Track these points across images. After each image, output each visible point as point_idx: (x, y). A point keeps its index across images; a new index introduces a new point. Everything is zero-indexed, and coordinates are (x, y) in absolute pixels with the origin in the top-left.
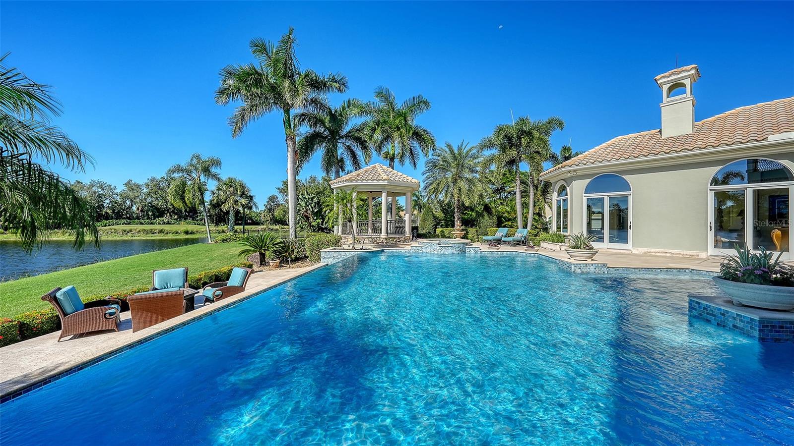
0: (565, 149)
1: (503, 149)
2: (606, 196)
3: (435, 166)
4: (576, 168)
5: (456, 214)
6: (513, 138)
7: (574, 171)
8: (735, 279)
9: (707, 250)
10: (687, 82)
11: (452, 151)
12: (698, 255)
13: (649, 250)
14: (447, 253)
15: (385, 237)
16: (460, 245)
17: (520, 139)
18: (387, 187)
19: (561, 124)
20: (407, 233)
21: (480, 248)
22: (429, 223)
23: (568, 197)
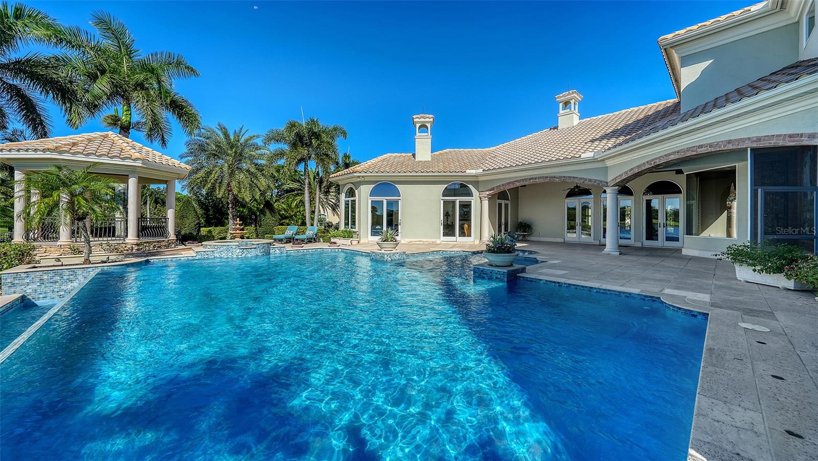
0: (346, 156)
1: (294, 145)
2: (384, 200)
6: (305, 136)
7: (363, 177)
8: (493, 252)
9: (440, 238)
10: (429, 126)
12: (439, 242)
13: (411, 240)
14: (249, 255)
16: (264, 245)
17: (311, 139)
19: (344, 134)
20: (171, 235)
21: (286, 248)
22: (190, 222)
23: (356, 198)
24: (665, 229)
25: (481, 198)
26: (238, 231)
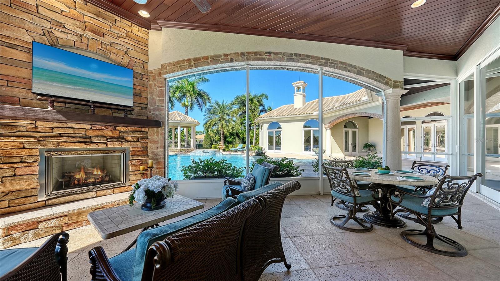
2: (274, 131)
3: (210, 111)
4: (264, 118)
5: (222, 137)
7: (263, 120)
9: (302, 152)
10: (301, 87)
11: (219, 106)
12: (300, 154)
13: (287, 153)
15: (179, 149)
18: (180, 124)
19: (267, 97)
20: (192, 147)
21: (222, 153)
22: (208, 142)
23: (262, 131)
24: (407, 147)
25: (325, 128)
26: (221, 147)
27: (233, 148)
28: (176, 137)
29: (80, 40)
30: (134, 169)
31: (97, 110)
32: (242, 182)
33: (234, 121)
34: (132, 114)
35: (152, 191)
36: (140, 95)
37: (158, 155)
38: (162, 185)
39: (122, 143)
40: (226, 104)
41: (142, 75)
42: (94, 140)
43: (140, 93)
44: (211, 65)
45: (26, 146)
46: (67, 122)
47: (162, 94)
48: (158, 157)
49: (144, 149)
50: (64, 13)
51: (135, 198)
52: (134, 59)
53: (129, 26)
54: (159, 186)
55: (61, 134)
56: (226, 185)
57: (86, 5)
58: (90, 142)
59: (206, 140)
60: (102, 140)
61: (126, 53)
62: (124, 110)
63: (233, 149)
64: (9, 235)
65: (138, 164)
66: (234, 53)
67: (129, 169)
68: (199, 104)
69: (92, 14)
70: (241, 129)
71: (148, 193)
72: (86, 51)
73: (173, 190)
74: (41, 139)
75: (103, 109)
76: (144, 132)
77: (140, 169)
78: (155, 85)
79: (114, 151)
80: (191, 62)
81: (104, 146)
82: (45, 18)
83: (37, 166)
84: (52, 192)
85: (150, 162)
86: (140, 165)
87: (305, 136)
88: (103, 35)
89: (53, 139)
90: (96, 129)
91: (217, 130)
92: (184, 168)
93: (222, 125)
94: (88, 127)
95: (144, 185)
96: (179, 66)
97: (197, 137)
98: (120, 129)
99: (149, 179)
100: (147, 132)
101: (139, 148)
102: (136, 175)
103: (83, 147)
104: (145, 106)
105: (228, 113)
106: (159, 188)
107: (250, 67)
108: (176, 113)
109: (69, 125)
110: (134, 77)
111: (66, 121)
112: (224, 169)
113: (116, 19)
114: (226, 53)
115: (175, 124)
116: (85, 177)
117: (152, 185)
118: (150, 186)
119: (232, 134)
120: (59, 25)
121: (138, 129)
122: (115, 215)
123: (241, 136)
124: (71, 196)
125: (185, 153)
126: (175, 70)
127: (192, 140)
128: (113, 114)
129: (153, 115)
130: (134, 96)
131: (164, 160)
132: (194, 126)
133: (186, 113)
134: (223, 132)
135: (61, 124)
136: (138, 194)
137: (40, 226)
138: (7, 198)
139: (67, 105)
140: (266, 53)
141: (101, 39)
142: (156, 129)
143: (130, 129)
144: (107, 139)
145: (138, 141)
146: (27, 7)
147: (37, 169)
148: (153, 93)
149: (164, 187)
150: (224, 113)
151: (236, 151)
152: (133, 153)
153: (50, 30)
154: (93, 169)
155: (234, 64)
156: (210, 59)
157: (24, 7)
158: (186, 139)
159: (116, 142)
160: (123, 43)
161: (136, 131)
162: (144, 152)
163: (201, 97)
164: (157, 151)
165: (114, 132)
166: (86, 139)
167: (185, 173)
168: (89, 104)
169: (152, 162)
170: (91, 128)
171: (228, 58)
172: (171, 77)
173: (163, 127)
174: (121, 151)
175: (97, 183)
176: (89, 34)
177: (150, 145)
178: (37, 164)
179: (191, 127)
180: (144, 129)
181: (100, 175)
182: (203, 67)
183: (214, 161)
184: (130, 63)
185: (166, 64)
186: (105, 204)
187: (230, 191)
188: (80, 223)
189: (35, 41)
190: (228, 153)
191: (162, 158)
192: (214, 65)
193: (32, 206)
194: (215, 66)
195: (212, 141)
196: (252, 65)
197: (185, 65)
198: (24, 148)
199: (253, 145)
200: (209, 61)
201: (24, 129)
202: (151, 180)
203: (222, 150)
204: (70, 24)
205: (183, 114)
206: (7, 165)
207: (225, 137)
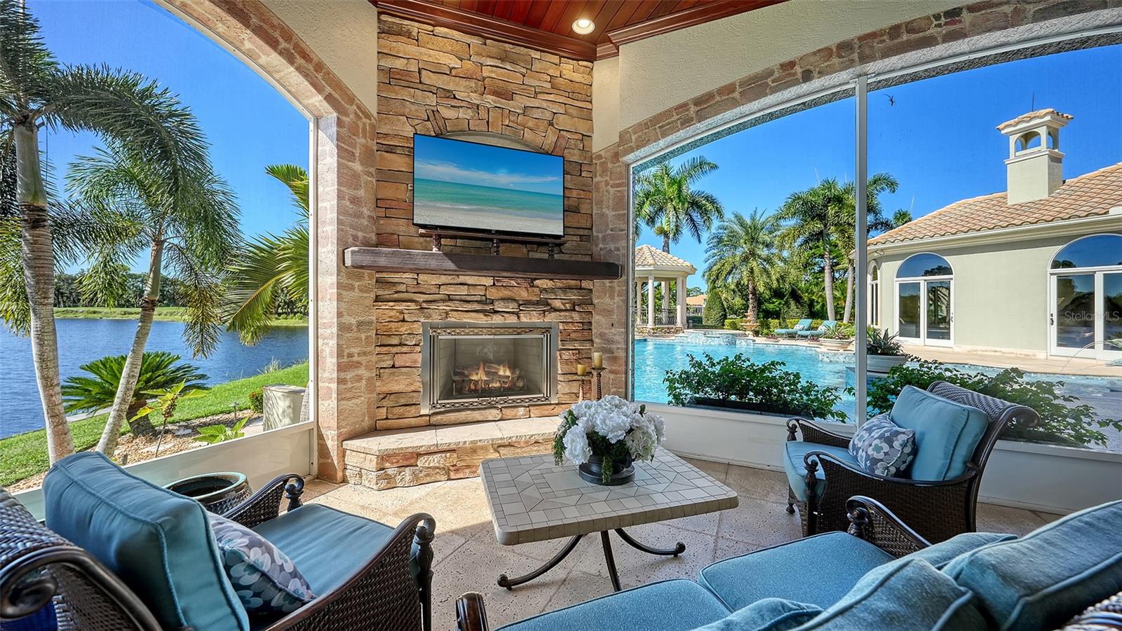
2: (923, 281)
3: (720, 241)
4: (883, 247)
5: (751, 301)
6: (815, 207)
7: (882, 250)
9: (1046, 349)
12: (1035, 355)
13: (975, 348)
15: (651, 327)
17: (826, 207)
18: (653, 272)
19: (891, 185)
20: (679, 324)
21: (754, 341)
22: (716, 313)
23: (878, 281)
26: (748, 324)
27: (782, 328)
28: (644, 301)
29: (477, 115)
30: (567, 369)
31: (503, 247)
32: (855, 440)
33: (784, 261)
34: (563, 253)
35: (604, 438)
36: (576, 210)
37: (612, 342)
38: (628, 425)
39: (544, 313)
40: (762, 220)
41: (581, 166)
42: (499, 306)
43: (576, 205)
44: (743, 105)
45: (406, 319)
46: (457, 273)
47: (622, 202)
48: (613, 346)
49: (585, 327)
50: (454, 72)
51: (565, 448)
52: (565, 133)
53: (556, 65)
54: (619, 427)
55: (451, 296)
56: (794, 439)
57: (485, 44)
58: (493, 311)
59: (709, 308)
60: (512, 307)
61: (551, 124)
62: (546, 244)
63: (783, 331)
64: (383, 469)
65: (574, 359)
66: (814, 54)
67: (557, 370)
68: (695, 226)
69: (494, 60)
70: (806, 278)
71: (596, 441)
72: (485, 135)
73: (653, 442)
74: (425, 305)
75: (513, 246)
76: (585, 289)
77: (577, 369)
78: (607, 184)
79: (531, 329)
80: (688, 110)
81: (512, 320)
82: (430, 90)
83: (420, 352)
84: (439, 402)
85: (596, 355)
86: (578, 361)
87: (1059, 296)
88: (509, 96)
89: (440, 304)
90: (502, 286)
91: (738, 284)
92: (669, 374)
93: (752, 271)
94: (489, 281)
95: (585, 419)
96: (659, 127)
97: (690, 301)
98: (542, 284)
99: (596, 403)
100: (591, 290)
101: (576, 324)
102: (570, 383)
103: (481, 320)
104: (586, 232)
105: (767, 239)
106: (620, 433)
107: (869, 81)
108: (646, 250)
109: (462, 279)
110: (565, 173)
111: (456, 271)
112: (776, 388)
113: (532, 58)
114: (785, 59)
115: (643, 274)
116: (486, 379)
117: (604, 421)
118: (598, 422)
119: (778, 294)
120: (447, 95)
121: (573, 283)
122: (525, 478)
123: (806, 297)
124: (464, 413)
125: (663, 336)
126: (649, 140)
127: (678, 307)
128: (530, 253)
129: (602, 252)
130: (565, 213)
131: (624, 355)
132: (683, 276)
133: (666, 248)
134: (754, 288)
135: (450, 277)
136: (573, 441)
137: (421, 462)
138: (385, 403)
139: (459, 242)
140: (937, 17)
141: (509, 104)
142: (610, 282)
143: (559, 284)
144: (520, 305)
145: (574, 310)
146: (408, 78)
147: (419, 357)
148: (602, 202)
149: (630, 431)
150: (757, 242)
151: (792, 336)
152: (565, 334)
153: (435, 109)
154: (498, 367)
155: (816, 83)
156: (739, 90)
157: (404, 78)
158: (664, 304)
159: (534, 312)
160: (545, 105)
161: (569, 288)
162: (585, 333)
163: (699, 208)
164: (612, 333)
165: (530, 289)
166: (487, 306)
167: (671, 388)
168: (490, 236)
169: (601, 357)
170: (494, 284)
171: (793, 71)
172: (642, 158)
173: (624, 278)
174: (544, 330)
175: (504, 391)
176: (490, 99)
177: (596, 318)
178: (418, 349)
179: (676, 279)
180: (585, 284)
181: (509, 377)
182: (719, 117)
183: (748, 363)
184: (559, 144)
185: (630, 130)
186: (514, 439)
187: (820, 467)
188: (474, 469)
189: (416, 134)
190: (770, 341)
191: (622, 349)
192: (751, 101)
193: (413, 421)
194: (755, 105)
195: (725, 311)
196: (879, 74)
197: (672, 122)
198: (404, 321)
199: (845, 321)
200: (736, 95)
201: (403, 288)
202: (601, 406)
203: (751, 333)
204: (463, 90)
205: (659, 251)
206: (385, 348)
207: (759, 301)
